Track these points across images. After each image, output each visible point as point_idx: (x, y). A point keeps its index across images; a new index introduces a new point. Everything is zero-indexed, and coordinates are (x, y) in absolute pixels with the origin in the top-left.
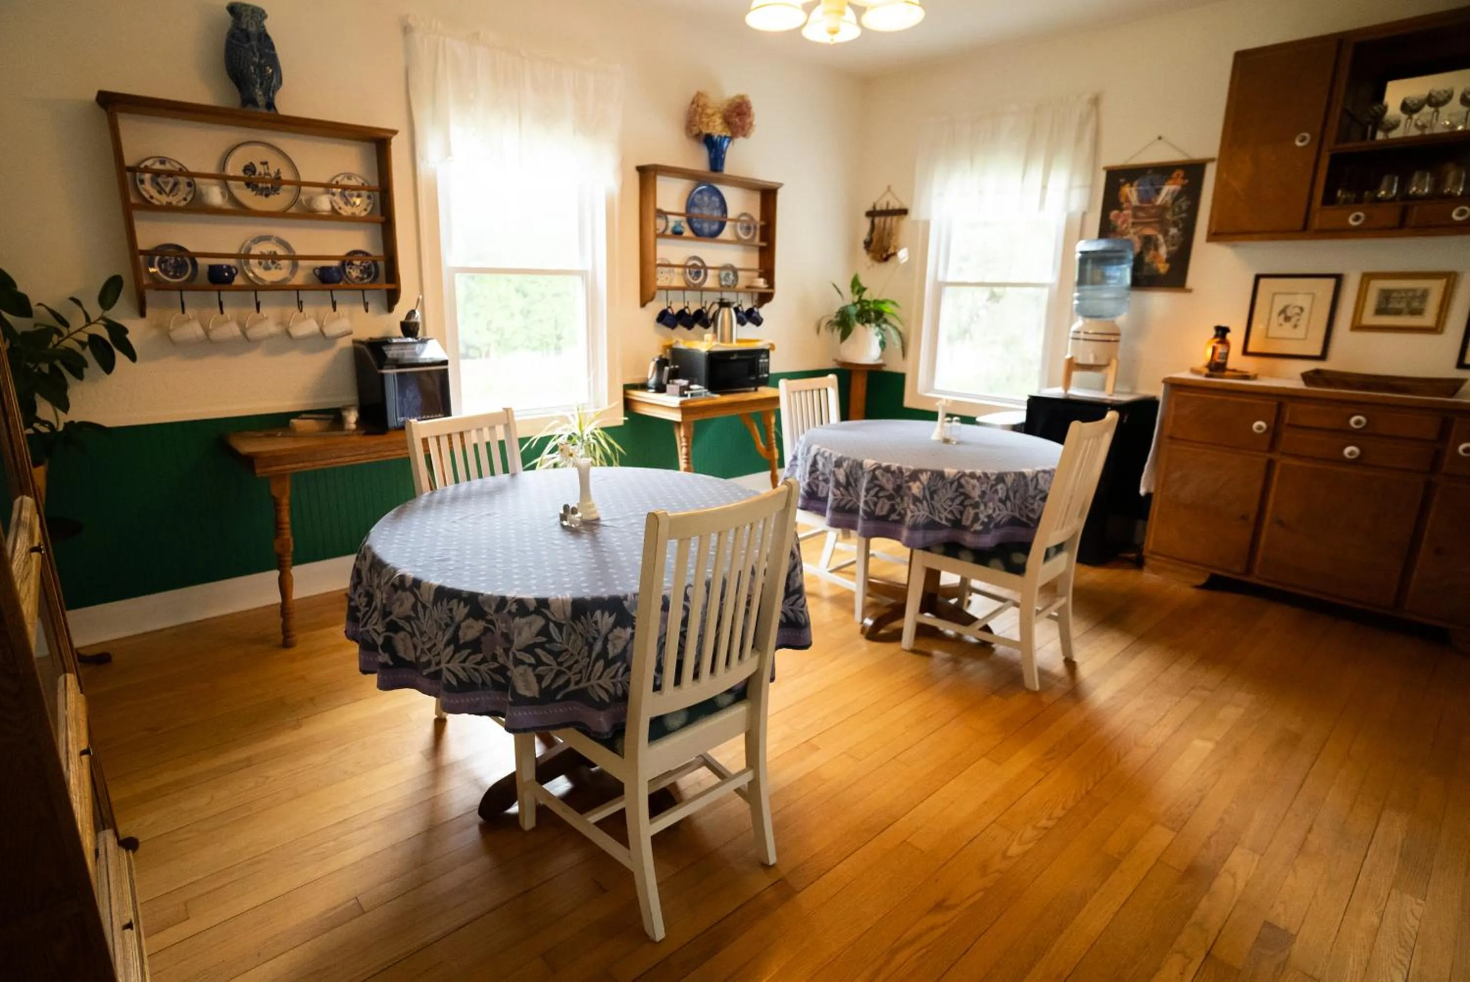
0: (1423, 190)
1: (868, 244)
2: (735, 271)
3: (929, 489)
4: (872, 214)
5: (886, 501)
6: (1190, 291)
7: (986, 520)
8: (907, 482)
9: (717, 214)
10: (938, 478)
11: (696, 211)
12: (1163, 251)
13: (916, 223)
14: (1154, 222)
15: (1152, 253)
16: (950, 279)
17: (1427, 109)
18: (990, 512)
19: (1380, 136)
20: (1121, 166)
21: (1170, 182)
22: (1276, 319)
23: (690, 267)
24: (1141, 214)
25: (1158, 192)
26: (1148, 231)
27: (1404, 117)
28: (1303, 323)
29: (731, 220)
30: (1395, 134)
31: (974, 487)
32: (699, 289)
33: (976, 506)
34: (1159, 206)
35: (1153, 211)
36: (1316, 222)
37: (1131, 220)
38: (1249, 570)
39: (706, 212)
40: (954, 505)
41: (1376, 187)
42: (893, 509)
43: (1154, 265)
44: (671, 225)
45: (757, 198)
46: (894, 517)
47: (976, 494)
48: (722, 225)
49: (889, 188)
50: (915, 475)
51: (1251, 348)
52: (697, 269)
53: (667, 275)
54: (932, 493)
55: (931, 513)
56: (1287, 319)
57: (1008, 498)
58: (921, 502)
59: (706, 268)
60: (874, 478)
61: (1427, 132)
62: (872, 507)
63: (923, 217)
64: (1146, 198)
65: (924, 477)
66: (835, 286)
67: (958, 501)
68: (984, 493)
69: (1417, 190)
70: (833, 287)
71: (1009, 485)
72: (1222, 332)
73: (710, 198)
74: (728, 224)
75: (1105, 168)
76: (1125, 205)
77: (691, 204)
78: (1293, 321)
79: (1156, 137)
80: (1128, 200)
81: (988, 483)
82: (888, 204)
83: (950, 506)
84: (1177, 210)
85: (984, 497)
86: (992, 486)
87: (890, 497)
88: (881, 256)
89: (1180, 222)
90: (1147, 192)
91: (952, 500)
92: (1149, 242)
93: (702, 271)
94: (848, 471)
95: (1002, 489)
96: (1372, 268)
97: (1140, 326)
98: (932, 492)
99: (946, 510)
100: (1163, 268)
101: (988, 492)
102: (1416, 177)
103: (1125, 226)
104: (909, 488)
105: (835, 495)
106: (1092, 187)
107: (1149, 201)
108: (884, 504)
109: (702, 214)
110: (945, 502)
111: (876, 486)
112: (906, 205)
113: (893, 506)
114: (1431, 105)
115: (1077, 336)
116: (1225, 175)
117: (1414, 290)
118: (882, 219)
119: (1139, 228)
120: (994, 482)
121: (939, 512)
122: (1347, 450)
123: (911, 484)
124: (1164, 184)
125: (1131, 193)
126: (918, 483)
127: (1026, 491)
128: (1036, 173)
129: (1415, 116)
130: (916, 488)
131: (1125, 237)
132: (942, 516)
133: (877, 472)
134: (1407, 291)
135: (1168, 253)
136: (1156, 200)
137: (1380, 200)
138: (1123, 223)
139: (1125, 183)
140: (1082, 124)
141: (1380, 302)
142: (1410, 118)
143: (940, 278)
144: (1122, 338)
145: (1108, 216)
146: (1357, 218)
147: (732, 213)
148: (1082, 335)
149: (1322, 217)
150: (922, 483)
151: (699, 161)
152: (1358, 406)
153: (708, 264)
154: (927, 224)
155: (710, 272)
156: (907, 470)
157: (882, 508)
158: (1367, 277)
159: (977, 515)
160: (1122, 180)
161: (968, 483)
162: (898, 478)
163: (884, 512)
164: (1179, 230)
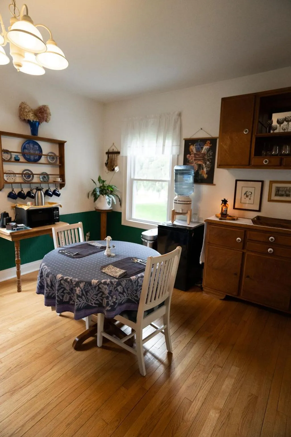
0: (287, 152)
1: (106, 164)
2: (48, 175)
3: (85, 290)
4: (108, 153)
5: (67, 295)
6: (215, 185)
7: (112, 304)
8: (75, 287)
9: (37, 152)
10: (89, 285)
11: (26, 151)
12: (205, 170)
13: (123, 156)
14: (202, 159)
15: (201, 170)
16: (135, 178)
17: (285, 123)
18: (115, 300)
19: (272, 132)
20: (190, 138)
21: (206, 145)
22: (244, 197)
23: (24, 174)
24: (197, 156)
25: (202, 148)
26: (200, 163)
27: (278, 125)
28: (252, 198)
29: (44, 155)
30: (276, 131)
31: (106, 289)
32: (30, 183)
33: (107, 298)
34: (203, 153)
35: (201, 155)
36: (253, 163)
37: (194, 158)
38: (239, 294)
39: (32, 151)
40: (98, 297)
41: (271, 150)
42: (71, 299)
43: (202, 175)
44: (13, 156)
45: (57, 146)
46: (71, 302)
47: (107, 292)
48: (40, 157)
49: (113, 144)
50: (78, 284)
51: (236, 207)
52: (28, 175)
53: (12, 177)
54: (87, 292)
55: (87, 301)
56: (247, 196)
57: (124, 291)
58: (81, 298)
59: (33, 175)
60: (61, 284)
61: (286, 131)
62: (62, 298)
63: (124, 155)
64: (199, 150)
65: (82, 285)
66: (93, 180)
67: (100, 295)
68: (111, 291)
69: (284, 152)
70: (92, 180)
71: (124, 286)
72: (225, 202)
73: (33, 146)
74: (43, 156)
75: (184, 139)
76: (192, 153)
77: (24, 148)
78: (249, 197)
79: (200, 129)
80: (192, 151)
81: (113, 287)
82: (113, 149)
83: (96, 298)
84: (209, 155)
85: (111, 293)
86: (115, 288)
87: (69, 293)
88: (111, 169)
89: (210, 159)
90: (198, 148)
91: (97, 295)
92: (200, 166)
93: (31, 176)
94: (51, 279)
95: (120, 288)
96: (272, 179)
97: (199, 197)
98: (85, 292)
99: (94, 300)
100: (205, 176)
101: (113, 290)
102: (284, 147)
103: (192, 160)
104: (76, 290)
105: (46, 291)
106: (180, 146)
107: (200, 152)
108: (67, 296)
109: (30, 153)
110: (93, 296)
111: (62, 288)
112: (119, 150)
113: (70, 297)
114: (286, 121)
115: (176, 202)
116: (221, 144)
117: (287, 188)
118: (111, 155)
119: (196, 161)
120: (115, 286)
121: (91, 301)
122: (269, 250)
123: (76, 288)
124: (204, 146)
125: (193, 148)
126: (79, 288)
127: (133, 288)
128: (161, 141)
129: (282, 125)
130: (78, 290)
131: (192, 165)
132: (93, 303)
133: (62, 282)
134: (284, 188)
135: (207, 171)
136: (202, 152)
137: (273, 155)
138: (191, 159)
139: (191, 145)
140: (176, 122)
141: (276, 192)
142: (280, 126)
143: (132, 177)
144: (192, 203)
145: (186, 157)
146: (266, 162)
147: (44, 152)
148: (178, 202)
149: (255, 160)
150: (80, 288)
151: (27, 131)
152: (271, 233)
153: (34, 173)
154: (126, 157)
155: (35, 176)
156: (75, 281)
157: (66, 298)
158: (271, 182)
159: (108, 302)
160: (190, 144)
161: (103, 287)
162: (71, 285)
163: (67, 300)
164: (210, 162)
